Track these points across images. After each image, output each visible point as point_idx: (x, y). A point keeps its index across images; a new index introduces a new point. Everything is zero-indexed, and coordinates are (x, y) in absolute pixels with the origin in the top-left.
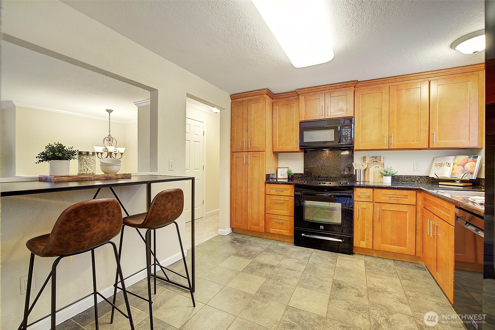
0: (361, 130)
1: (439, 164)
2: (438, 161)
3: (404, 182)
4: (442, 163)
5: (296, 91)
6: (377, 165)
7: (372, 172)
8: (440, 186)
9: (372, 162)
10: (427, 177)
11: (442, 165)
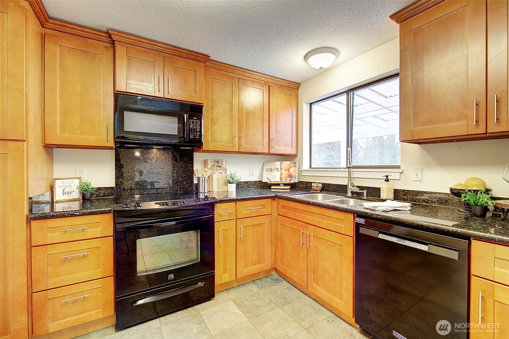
0: (211, 124)
1: (269, 169)
2: (268, 166)
3: (243, 188)
4: (271, 168)
5: (109, 31)
6: (221, 171)
7: (216, 179)
8: (272, 190)
9: (215, 167)
10: (260, 182)
11: (271, 170)
